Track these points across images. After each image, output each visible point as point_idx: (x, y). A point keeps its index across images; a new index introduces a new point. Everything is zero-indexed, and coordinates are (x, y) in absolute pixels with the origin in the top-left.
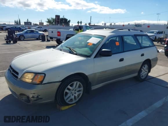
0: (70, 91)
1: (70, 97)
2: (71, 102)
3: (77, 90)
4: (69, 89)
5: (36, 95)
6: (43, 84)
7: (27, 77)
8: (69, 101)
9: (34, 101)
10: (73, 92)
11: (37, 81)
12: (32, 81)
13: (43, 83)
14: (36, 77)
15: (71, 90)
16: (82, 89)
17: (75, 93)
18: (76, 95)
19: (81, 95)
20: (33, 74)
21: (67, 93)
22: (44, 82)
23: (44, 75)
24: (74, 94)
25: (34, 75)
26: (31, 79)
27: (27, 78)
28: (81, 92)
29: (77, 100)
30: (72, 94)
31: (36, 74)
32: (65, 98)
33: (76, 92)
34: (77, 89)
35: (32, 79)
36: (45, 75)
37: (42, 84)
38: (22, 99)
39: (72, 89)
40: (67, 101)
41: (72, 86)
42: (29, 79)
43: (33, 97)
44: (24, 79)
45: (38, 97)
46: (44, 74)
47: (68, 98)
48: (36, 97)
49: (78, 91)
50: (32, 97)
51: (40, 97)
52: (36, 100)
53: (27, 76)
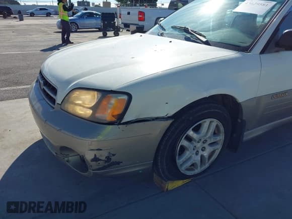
0: (192, 144)
1: (190, 158)
2: (192, 170)
3: (209, 142)
4: (189, 139)
5: (103, 155)
6: (124, 124)
7: (80, 102)
8: (187, 169)
9: (98, 169)
10: (199, 145)
11: (107, 115)
12: (93, 114)
13: (123, 121)
14: (104, 102)
15: (195, 141)
16: (221, 138)
17: (203, 149)
18: (206, 154)
19: (217, 152)
20: (96, 93)
21: (183, 149)
22: (127, 119)
23: (125, 97)
24: (201, 153)
25: (100, 96)
26: (90, 108)
27: (80, 105)
28: (219, 148)
29: (207, 165)
30: (195, 151)
31: (105, 93)
32: (179, 161)
33: (206, 145)
34: (210, 138)
35: (94, 108)
36: (130, 97)
37: (120, 124)
38: (66, 159)
39: (197, 140)
40: (183, 169)
41: (197, 130)
42: (84, 107)
43: (96, 159)
44: (70, 108)
45: (108, 158)
46: (126, 95)
47: (185, 162)
48: (104, 158)
49: (211, 144)
50: (93, 160)
51: (113, 159)
52: (104, 168)
53: (79, 99)
